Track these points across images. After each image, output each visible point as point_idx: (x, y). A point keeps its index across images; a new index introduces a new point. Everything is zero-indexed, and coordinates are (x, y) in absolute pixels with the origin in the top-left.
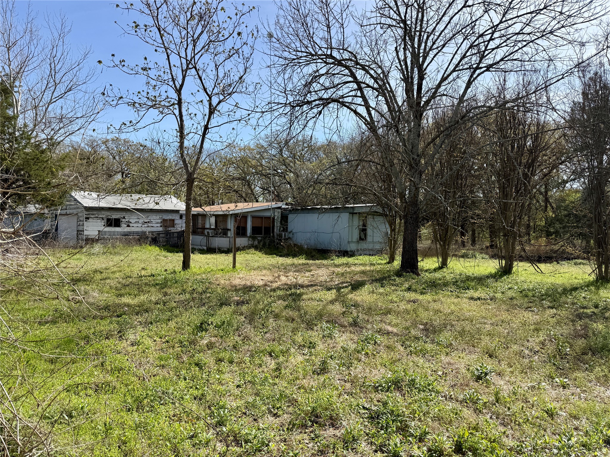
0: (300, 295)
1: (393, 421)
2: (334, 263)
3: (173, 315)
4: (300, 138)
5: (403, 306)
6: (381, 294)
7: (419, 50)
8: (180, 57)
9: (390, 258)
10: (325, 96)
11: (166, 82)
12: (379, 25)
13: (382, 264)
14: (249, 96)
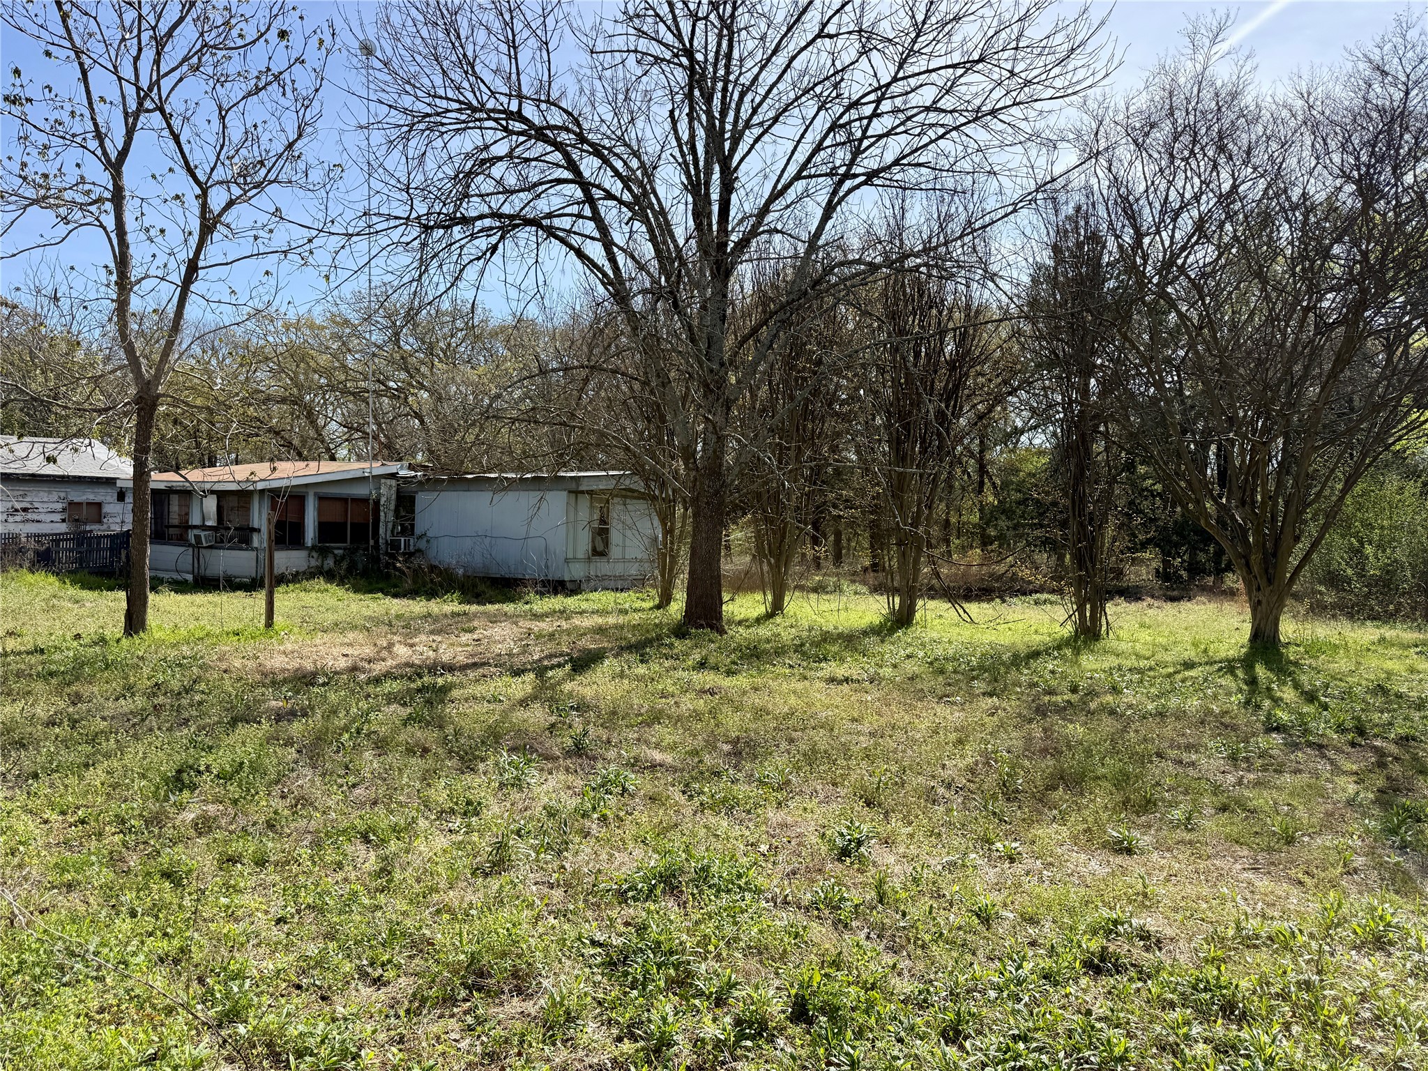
0: (445, 689)
1: (659, 966)
2: (531, 610)
3: (98, 751)
4: (446, 305)
5: (689, 703)
6: (640, 679)
7: (722, 122)
8: (120, 79)
9: (661, 597)
10: (506, 209)
11: (79, 139)
12: (632, 55)
13: (644, 610)
14: (310, 194)
